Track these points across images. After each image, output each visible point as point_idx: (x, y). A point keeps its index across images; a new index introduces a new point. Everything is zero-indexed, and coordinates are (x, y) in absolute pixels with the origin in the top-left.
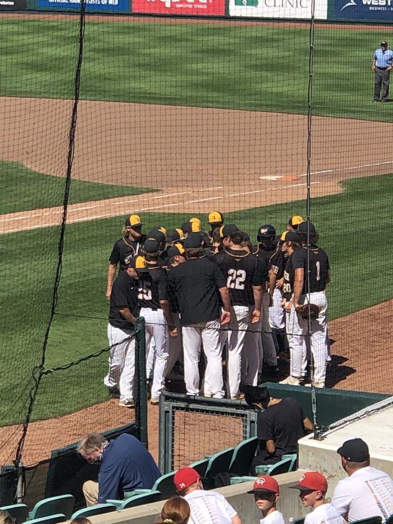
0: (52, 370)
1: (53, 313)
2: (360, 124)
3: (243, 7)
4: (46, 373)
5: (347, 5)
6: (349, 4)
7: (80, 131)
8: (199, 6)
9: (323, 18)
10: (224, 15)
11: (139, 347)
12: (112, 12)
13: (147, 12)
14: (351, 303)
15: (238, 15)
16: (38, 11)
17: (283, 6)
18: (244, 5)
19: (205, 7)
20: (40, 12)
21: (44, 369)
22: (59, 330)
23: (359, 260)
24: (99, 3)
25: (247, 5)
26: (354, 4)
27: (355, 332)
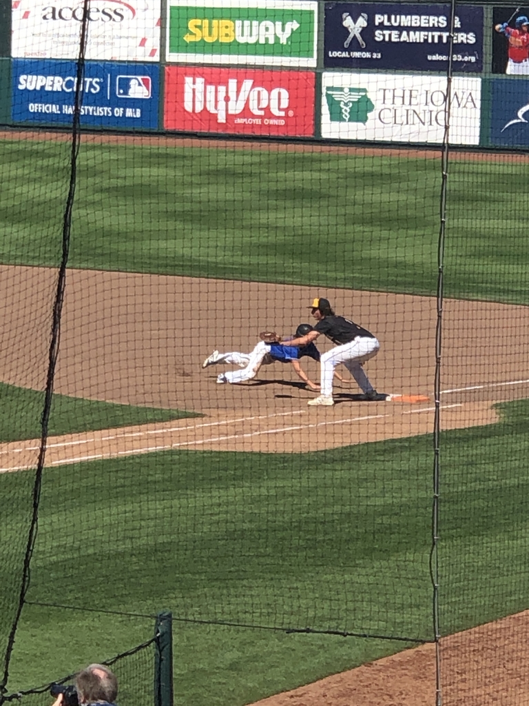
0: (19, 694)
1: (22, 601)
2: (514, 311)
3: (342, 124)
4: (10, 699)
5: (511, 123)
6: (515, 121)
7: (70, 307)
8: (272, 122)
9: (472, 143)
10: (312, 136)
11: (161, 660)
12: (132, 130)
13: (188, 130)
14: (509, 598)
15: (334, 136)
16: (11, 126)
17: (407, 123)
18: (344, 120)
19: (282, 122)
20: (14, 127)
21: (6, 691)
22: (34, 636)
23: (523, 530)
24: (110, 115)
25: (350, 120)
26: (523, 120)
27: (515, 645)
